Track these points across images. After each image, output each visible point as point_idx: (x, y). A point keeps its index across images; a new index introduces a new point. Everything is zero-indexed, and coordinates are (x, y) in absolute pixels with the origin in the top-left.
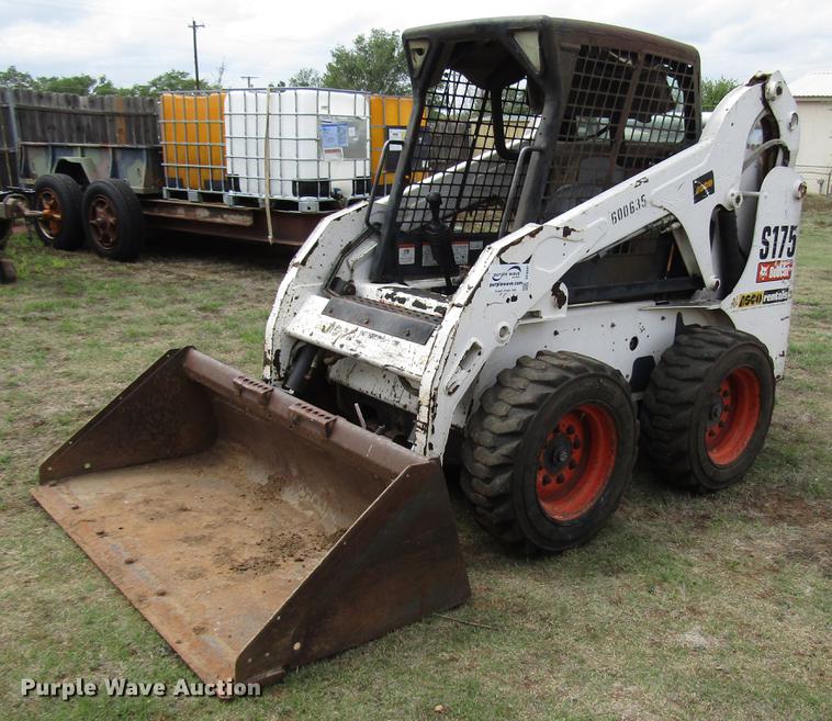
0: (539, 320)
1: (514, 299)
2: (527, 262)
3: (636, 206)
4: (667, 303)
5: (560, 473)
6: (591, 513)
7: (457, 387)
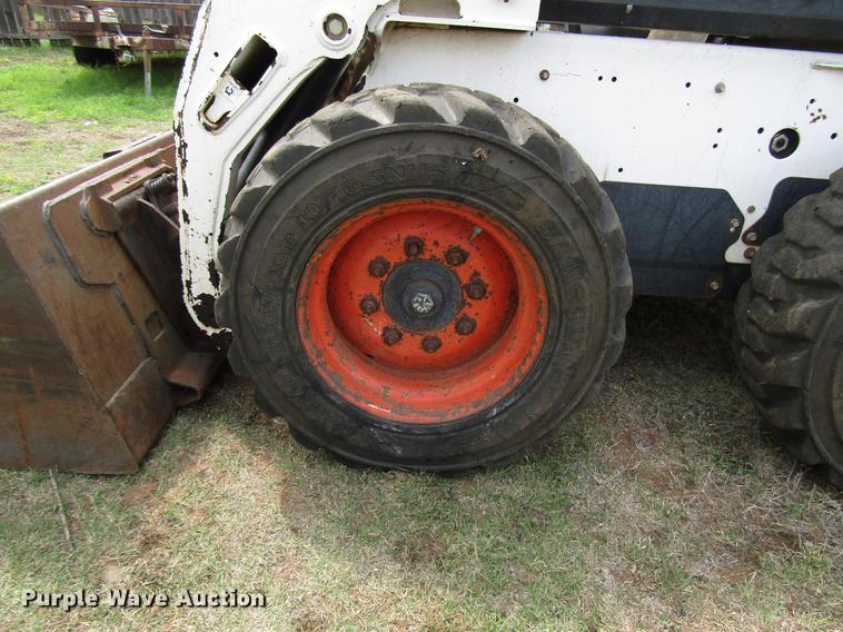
5: (432, 334)
6: (464, 426)
7: (224, 119)
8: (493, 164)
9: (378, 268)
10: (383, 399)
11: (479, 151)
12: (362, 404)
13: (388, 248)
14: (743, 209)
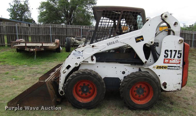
0: (88, 63)
1: (79, 58)
2: (82, 51)
3: (115, 42)
4: (135, 65)
5: (86, 93)
6: (89, 103)
7: (65, 72)
8: (90, 77)
9: (80, 86)
10: (81, 100)
11: (89, 76)
12: (79, 101)
13: (82, 84)
14: (121, 80)
